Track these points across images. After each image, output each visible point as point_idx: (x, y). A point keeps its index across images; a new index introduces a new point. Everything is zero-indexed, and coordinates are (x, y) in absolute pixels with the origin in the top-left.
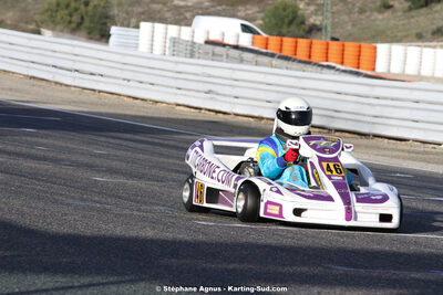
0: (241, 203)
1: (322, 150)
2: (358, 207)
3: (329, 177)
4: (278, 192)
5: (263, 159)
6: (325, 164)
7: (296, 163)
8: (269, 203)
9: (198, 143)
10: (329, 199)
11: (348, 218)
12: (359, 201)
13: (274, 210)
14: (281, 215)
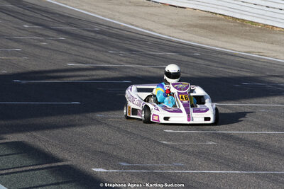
0: (143, 115)
1: (180, 89)
2: (193, 115)
3: (182, 102)
4: (158, 110)
5: (158, 94)
6: (180, 96)
7: (170, 95)
8: (154, 115)
9: (130, 87)
10: (181, 112)
11: (189, 120)
12: (194, 112)
13: (156, 118)
14: (158, 120)
